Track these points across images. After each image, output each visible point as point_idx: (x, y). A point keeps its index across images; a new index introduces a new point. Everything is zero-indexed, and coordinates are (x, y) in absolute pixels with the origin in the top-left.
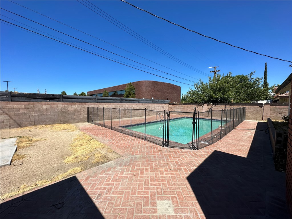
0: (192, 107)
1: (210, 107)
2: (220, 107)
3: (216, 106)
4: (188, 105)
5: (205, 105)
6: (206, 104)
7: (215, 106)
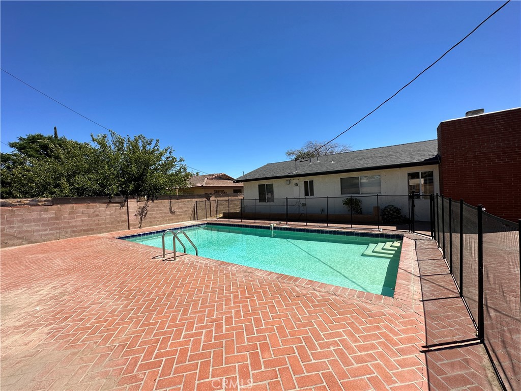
0: (92, 210)
1: (142, 204)
2: (162, 202)
3: (155, 201)
4: (74, 205)
5: (132, 200)
6: (134, 198)
7: (153, 201)
